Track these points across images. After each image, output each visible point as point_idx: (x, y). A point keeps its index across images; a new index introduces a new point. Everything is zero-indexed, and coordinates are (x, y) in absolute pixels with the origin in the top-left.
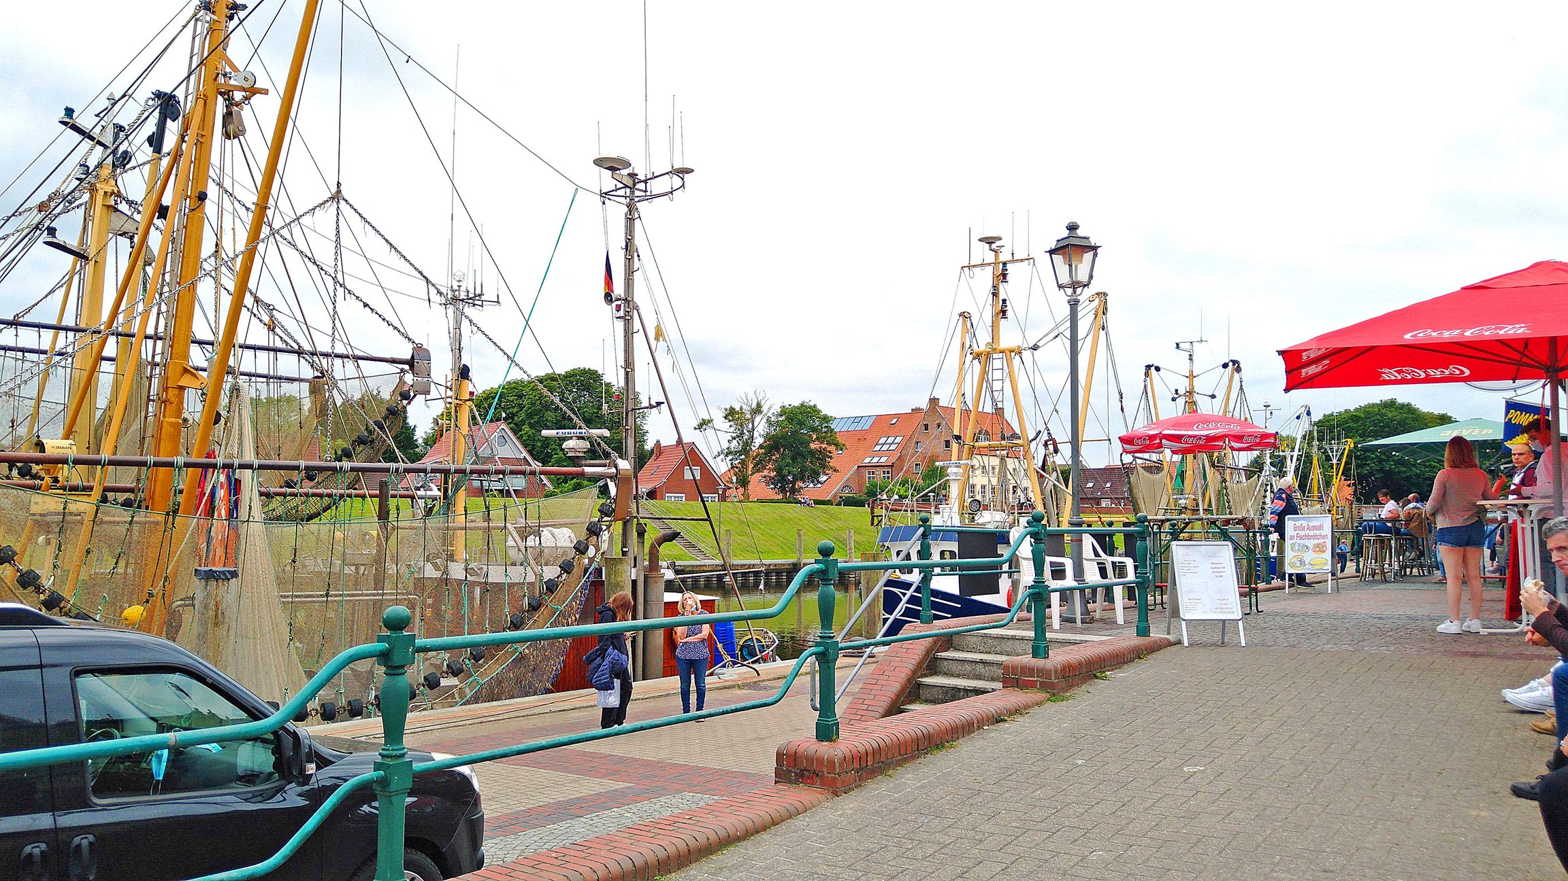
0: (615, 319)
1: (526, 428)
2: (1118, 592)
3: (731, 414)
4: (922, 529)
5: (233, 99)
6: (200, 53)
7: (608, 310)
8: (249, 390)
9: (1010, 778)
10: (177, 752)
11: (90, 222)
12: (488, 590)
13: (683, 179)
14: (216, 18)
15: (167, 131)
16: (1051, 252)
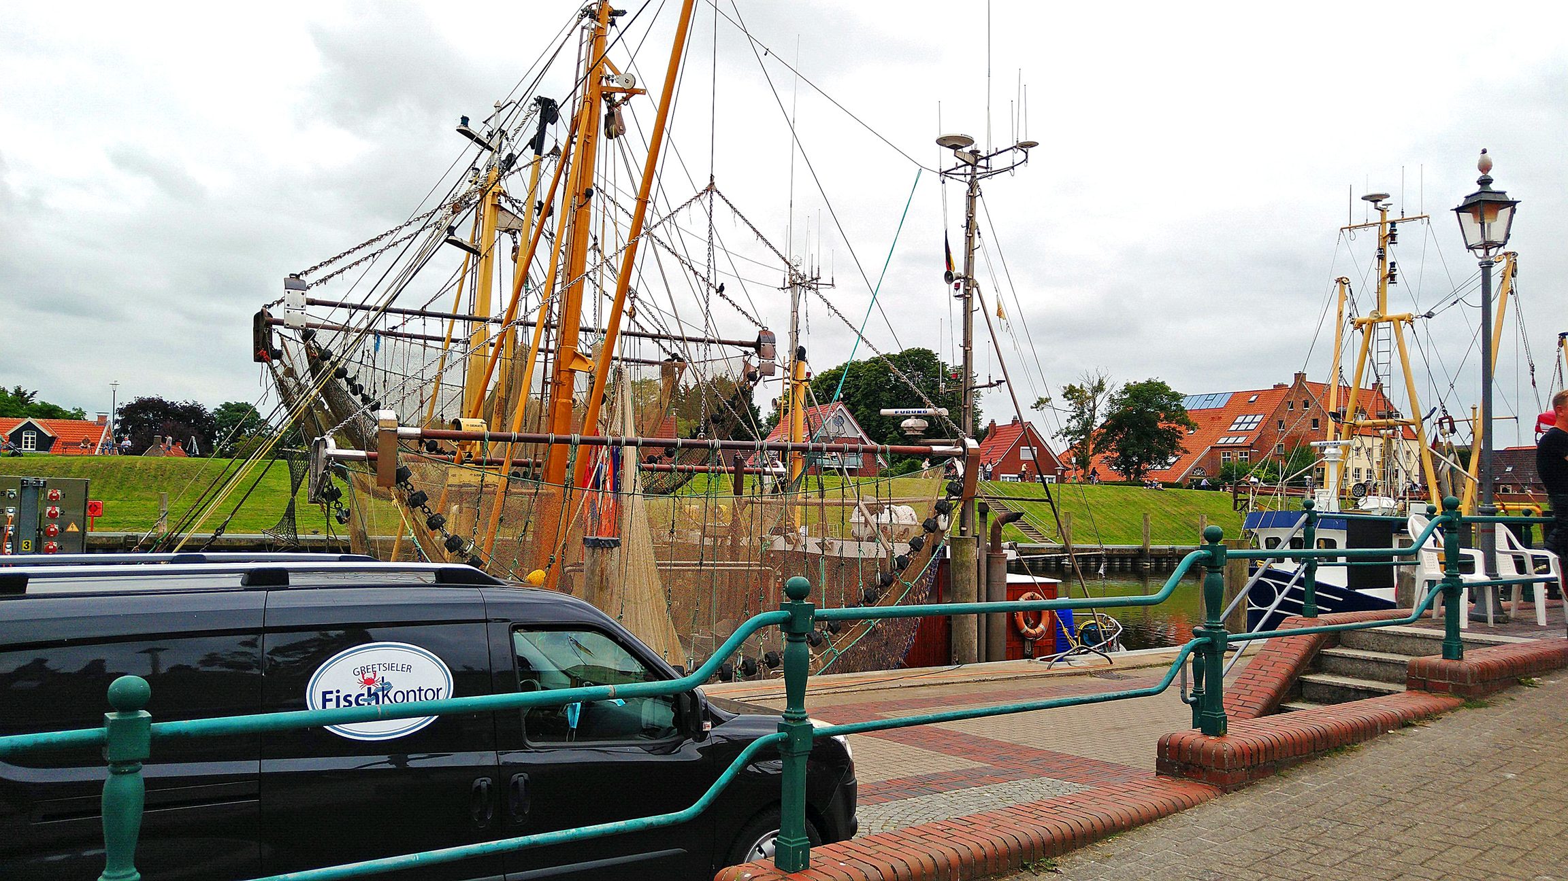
0: (953, 299)
1: (862, 408)
2: (1540, 591)
3: (1070, 392)
4: (1304, 517)
5: (615, 100)
6: (587, 60)
7: (947, 289)
8: (630, 373)
9: (1425, 788)
10: (589, 704)
11: (481, 221)
12: (843, 565)
13: (1026, 153)
14: (600, 25)
15: (547, 136)
16: (1459, 210)
